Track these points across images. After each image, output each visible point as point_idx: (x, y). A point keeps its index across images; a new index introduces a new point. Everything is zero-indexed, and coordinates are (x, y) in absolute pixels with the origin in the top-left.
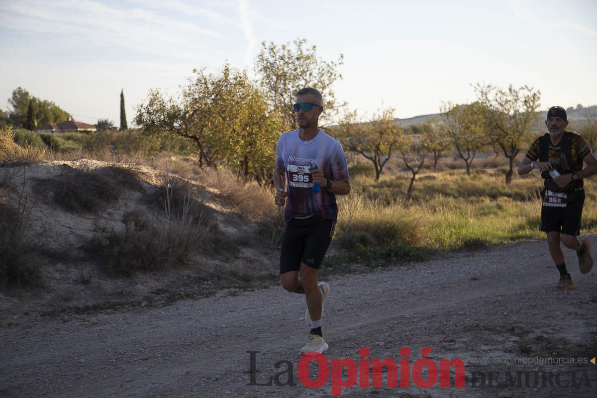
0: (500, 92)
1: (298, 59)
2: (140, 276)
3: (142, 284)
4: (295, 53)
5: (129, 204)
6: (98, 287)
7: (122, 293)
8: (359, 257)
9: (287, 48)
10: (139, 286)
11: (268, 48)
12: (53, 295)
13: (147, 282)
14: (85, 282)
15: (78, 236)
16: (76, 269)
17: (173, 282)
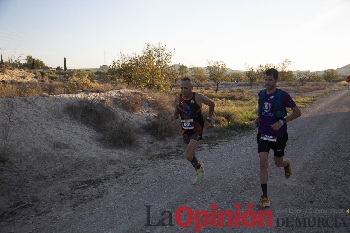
0: (215, 63)
1: (158, 49)
2: (167, 139)
3: (170, 142)
4: (157, 47)
5: (146, 107)
6: (157, 145)
7: (167, 147)
8: (229, 128)
9: (154, 45)
10: (169, 144)
11: (147, 45)
12: (143, 149)
13: (171, 142)
14: (151, 143)
15: (137, 122)
16: (144, 137)
17: (180, 141)
